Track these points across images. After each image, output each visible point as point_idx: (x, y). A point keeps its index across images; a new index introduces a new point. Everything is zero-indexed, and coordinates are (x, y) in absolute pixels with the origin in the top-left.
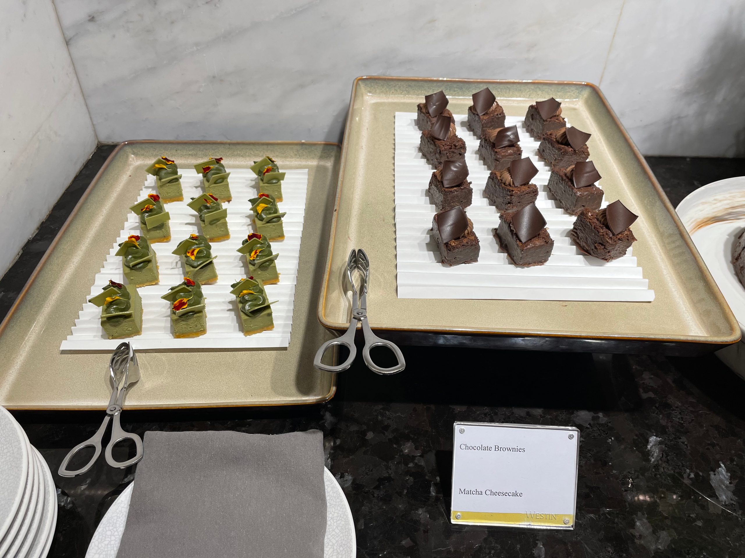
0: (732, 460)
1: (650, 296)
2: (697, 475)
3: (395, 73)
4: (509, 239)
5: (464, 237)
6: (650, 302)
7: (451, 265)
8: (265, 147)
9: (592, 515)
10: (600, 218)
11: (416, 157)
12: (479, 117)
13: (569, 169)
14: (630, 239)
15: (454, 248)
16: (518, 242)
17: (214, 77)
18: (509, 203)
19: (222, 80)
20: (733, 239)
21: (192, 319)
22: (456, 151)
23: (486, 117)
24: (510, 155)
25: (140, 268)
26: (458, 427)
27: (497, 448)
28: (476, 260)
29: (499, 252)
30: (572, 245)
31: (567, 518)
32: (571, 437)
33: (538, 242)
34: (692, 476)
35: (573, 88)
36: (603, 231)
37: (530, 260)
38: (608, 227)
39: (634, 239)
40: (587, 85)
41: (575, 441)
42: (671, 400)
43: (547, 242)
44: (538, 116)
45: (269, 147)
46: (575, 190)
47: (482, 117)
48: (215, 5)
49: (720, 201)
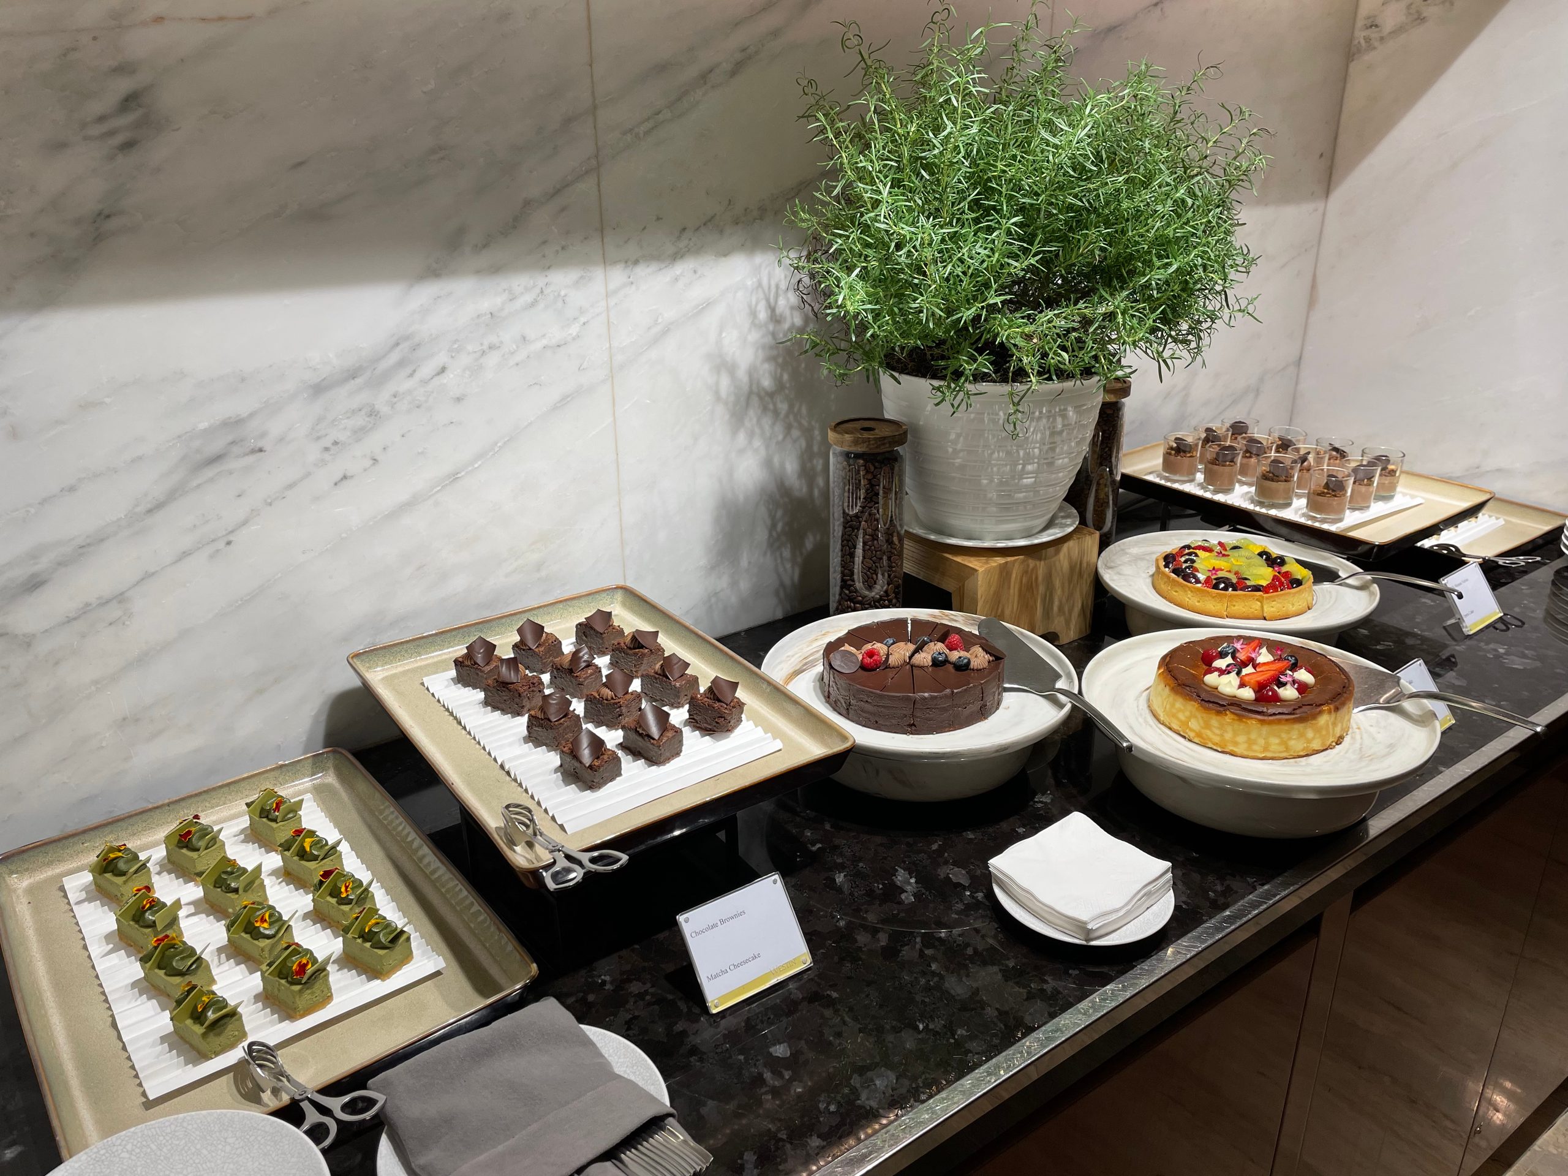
0: (904, 862)
1: (778, 744)
2: (883, 884)
3: (386, 639)
4: (640, 743)
5: (603, 754)
6: (780, 750)
7: (600, 788)
8: (226, 789)
9: (822, 951)
10: (709, 696)
11: (485, 713)
12: (534, 652)
13: (658, 666)
14: (740, 705)
15: (599, 767)
16: (652, 741)
17: (124, 719)
18: (620, 715)
19: (137, 720)
20: (818, 684)
21: (318, 983)
22: (534, 689)
23: (541, 649)
24: (591, 674)
25: (197, 968)
26: (681, 918)
27: (722, 921)
28: (620, 774)
29: (634, 761)
30: (693, 731)
31: (804, 958)
32: (775, 882)
33: (670, 734)
34: (881, 886)
35: (604, 595)
36: (717, 705)
37: (668, 754)
38: (719, 701)
39: (744, 704)
40: (618, 588)
41: (780, 885)
42: (837, 841)
43: (676, 732)
44: (592, 632)
45: (232, 787)
46: (673, 683)
47: (537, 650)
48: (124, 624)
49: (793, 656)
